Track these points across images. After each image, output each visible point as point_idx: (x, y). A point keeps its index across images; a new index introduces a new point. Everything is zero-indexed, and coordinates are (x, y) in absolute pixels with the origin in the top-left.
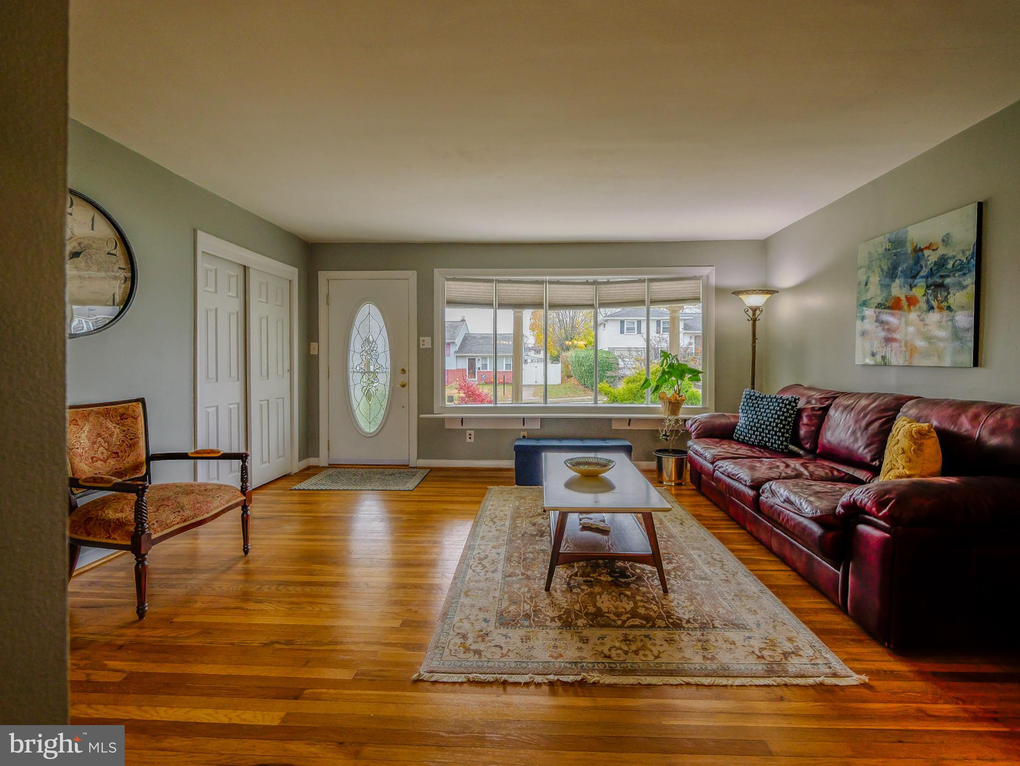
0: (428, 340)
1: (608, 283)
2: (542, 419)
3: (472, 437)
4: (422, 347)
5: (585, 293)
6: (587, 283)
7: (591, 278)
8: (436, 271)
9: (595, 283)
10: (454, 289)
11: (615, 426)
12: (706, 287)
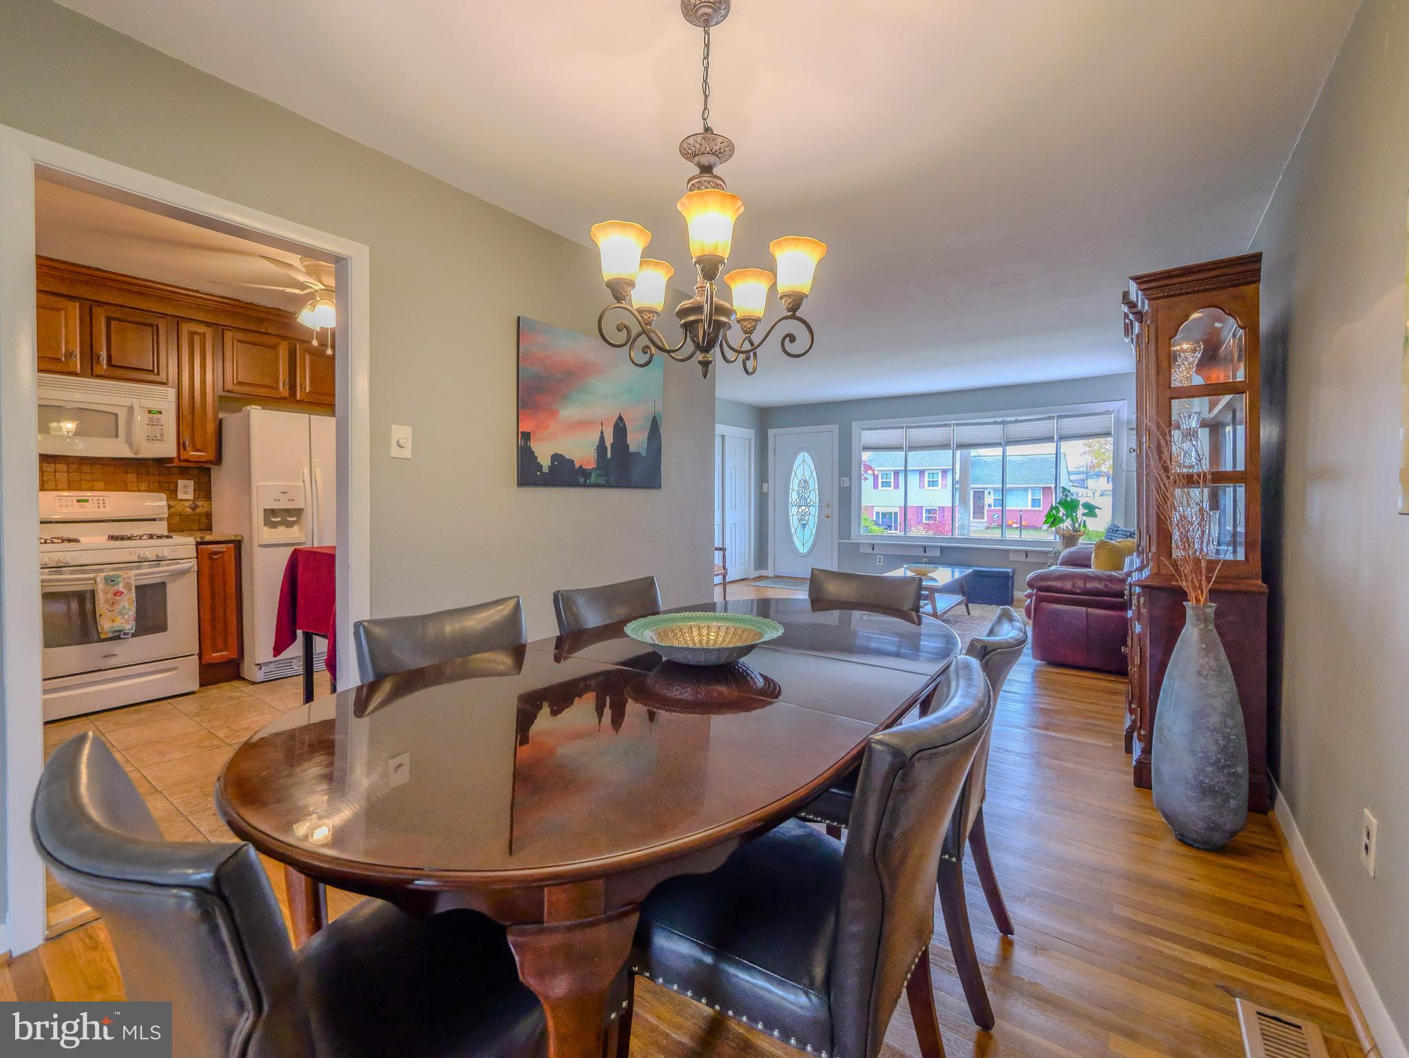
0: (847, 480)
1: (1017, 421)
2: (941, 548)
3: (882, 560)
4: (842, 485)
5: (995, 432)
6: (995, 423)
7: (999, 420)
8: (854, 423)
9: (1003, 423)
10: (869, 437)
11: (1012, 557)
12: (1118, 422)
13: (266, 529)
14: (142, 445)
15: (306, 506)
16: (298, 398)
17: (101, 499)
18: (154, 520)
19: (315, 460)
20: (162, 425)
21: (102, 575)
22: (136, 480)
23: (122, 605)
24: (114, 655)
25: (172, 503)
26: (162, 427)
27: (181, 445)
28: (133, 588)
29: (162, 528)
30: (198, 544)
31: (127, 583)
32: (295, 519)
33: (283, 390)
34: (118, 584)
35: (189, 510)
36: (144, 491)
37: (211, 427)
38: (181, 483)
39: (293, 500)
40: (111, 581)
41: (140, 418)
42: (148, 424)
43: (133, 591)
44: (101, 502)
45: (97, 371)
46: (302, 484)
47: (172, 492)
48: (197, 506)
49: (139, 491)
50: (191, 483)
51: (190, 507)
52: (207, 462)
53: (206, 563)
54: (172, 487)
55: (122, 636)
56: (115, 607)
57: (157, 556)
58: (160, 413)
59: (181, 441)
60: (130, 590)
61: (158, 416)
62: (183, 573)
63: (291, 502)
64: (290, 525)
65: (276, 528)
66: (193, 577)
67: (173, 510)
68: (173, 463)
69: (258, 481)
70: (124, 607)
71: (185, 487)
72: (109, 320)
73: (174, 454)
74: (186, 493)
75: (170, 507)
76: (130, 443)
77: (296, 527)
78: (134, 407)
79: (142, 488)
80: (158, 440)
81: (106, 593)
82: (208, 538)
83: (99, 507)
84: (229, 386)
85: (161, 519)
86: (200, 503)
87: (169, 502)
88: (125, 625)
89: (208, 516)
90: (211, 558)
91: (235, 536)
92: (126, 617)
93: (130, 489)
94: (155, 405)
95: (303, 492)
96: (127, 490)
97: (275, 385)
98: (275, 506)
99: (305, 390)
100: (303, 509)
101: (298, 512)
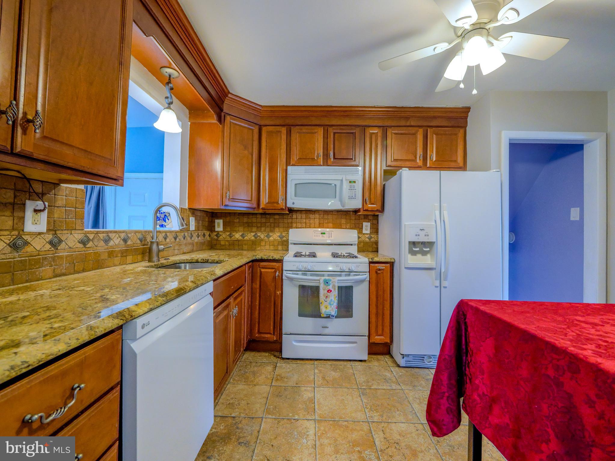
13: (409, 256)
14: (346, 201)
15: (437, 240)
16: (428, 165)
17: (330, 232)
18: (352, 245)
19: (444, 205)
20: (355, 190)
21: (323, 278)
22: (345, 223)
23: (331, 298)
24: (326, 327)
25: (360, 236)
26: (355, 191)
27: (364, 201)
28: (337, 288)
29: (354, 250)
30: (370, 263)
31: (334, 285)
32: (428, 249)
33: (419, 162)
34: (329, 285)
35: (367, 240)
36: (348, 229)
37: (379, 189)
38: (365, 224)
39: (428, 235)
40: (327, 282)
41: (346, 185)
42: (349, 189)
43: (337, 290)
44: (330, 234)
45: (329, 163)
46: (434, 223)
47: (360, 229)
48: (371, 237)
49: (346, 228)
50: (369, 224)
51: (368, 238)
52: (377, 211)
53: (374, 275)
54: (360, 227)
55: (331, 317)
56: (327, 299)
57: (349, 269)
58: (355, 182)
59: (364, 199)
60: (335, 289)
61: (354, 184)
62: (362, 281)
63: (427, 237)
64: (424, 253)
65: (416, 255)
66: (366, 284)
67: (360, 239)
68: (360, 212)
69: (406, 221)
70: (331, 300)
71: (367, 226)
72: (334, 133)
73: (360, 207)
74: (366, 230)
75: (359, 238)
76: (341, 200)
77: (429, 256)
78: (343, 180)
79: (347, 227)
80: (353, 198)
81: (324, 290)
82: (376, 259)
83: (329, 237)
84: (389, 163)
85: (355, 245)
86: (373, 236)
87: (359, 235)
88: (332, 312)
89: (376, 243)
90: (376, 272)
91: (391, 259)
92: (332, 306)
93: (342, 227)
94: (352, 178)
95: (435, 229)
96: (341, 228)
97: (414, 159)
98: (415, 239)
99: (433, 159)
100: (434, 242)
101: (430, 244)
